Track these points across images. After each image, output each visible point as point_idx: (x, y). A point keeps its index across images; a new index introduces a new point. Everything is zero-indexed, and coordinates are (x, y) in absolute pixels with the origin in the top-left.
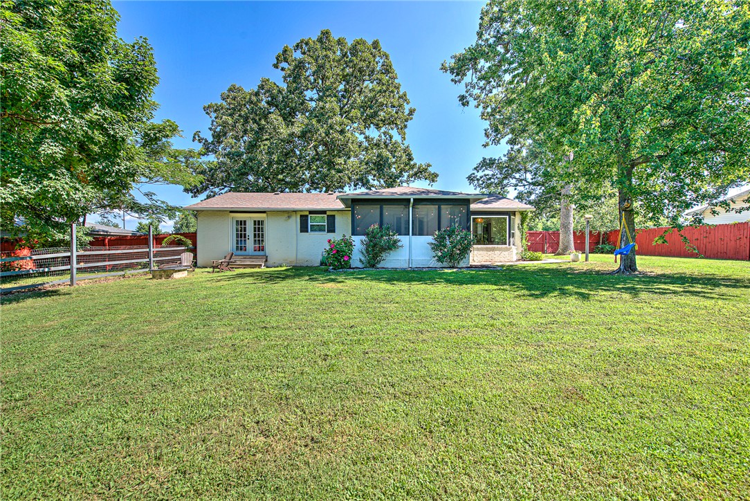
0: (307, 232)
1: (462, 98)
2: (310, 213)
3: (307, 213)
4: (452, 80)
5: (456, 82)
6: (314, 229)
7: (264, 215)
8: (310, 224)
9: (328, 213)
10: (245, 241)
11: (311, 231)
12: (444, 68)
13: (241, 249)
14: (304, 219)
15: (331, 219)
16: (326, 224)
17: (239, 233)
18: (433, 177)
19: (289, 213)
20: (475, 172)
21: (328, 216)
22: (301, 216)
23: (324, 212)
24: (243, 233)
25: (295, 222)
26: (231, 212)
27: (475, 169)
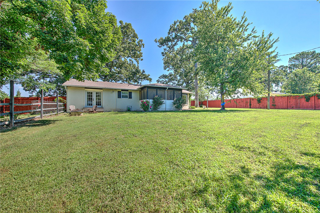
0: (121, 98)
1: (163, 53)
2: (122, 91)
3: (121, 90)
4: (158, 46)
5: (159, 47)
6: (124, 97)
7: (102, 90)
8: (122, 95)
9: (129, 91)
10: (92, 101)
11: (122, 97)
12: (156, 41)
13: (90, 105)
14: (119, 93)
15: (130, 94)
16: (128, 95)
17: (89, 97)
18: (150, 80)
19: (113, 90)
20: (159, 79)
21: (129, 92)
22: (118, 91)
23: (127, 90)
24: (91, 97)
25: (116, 94)
26: (86, 88)
27: (159, 78)
